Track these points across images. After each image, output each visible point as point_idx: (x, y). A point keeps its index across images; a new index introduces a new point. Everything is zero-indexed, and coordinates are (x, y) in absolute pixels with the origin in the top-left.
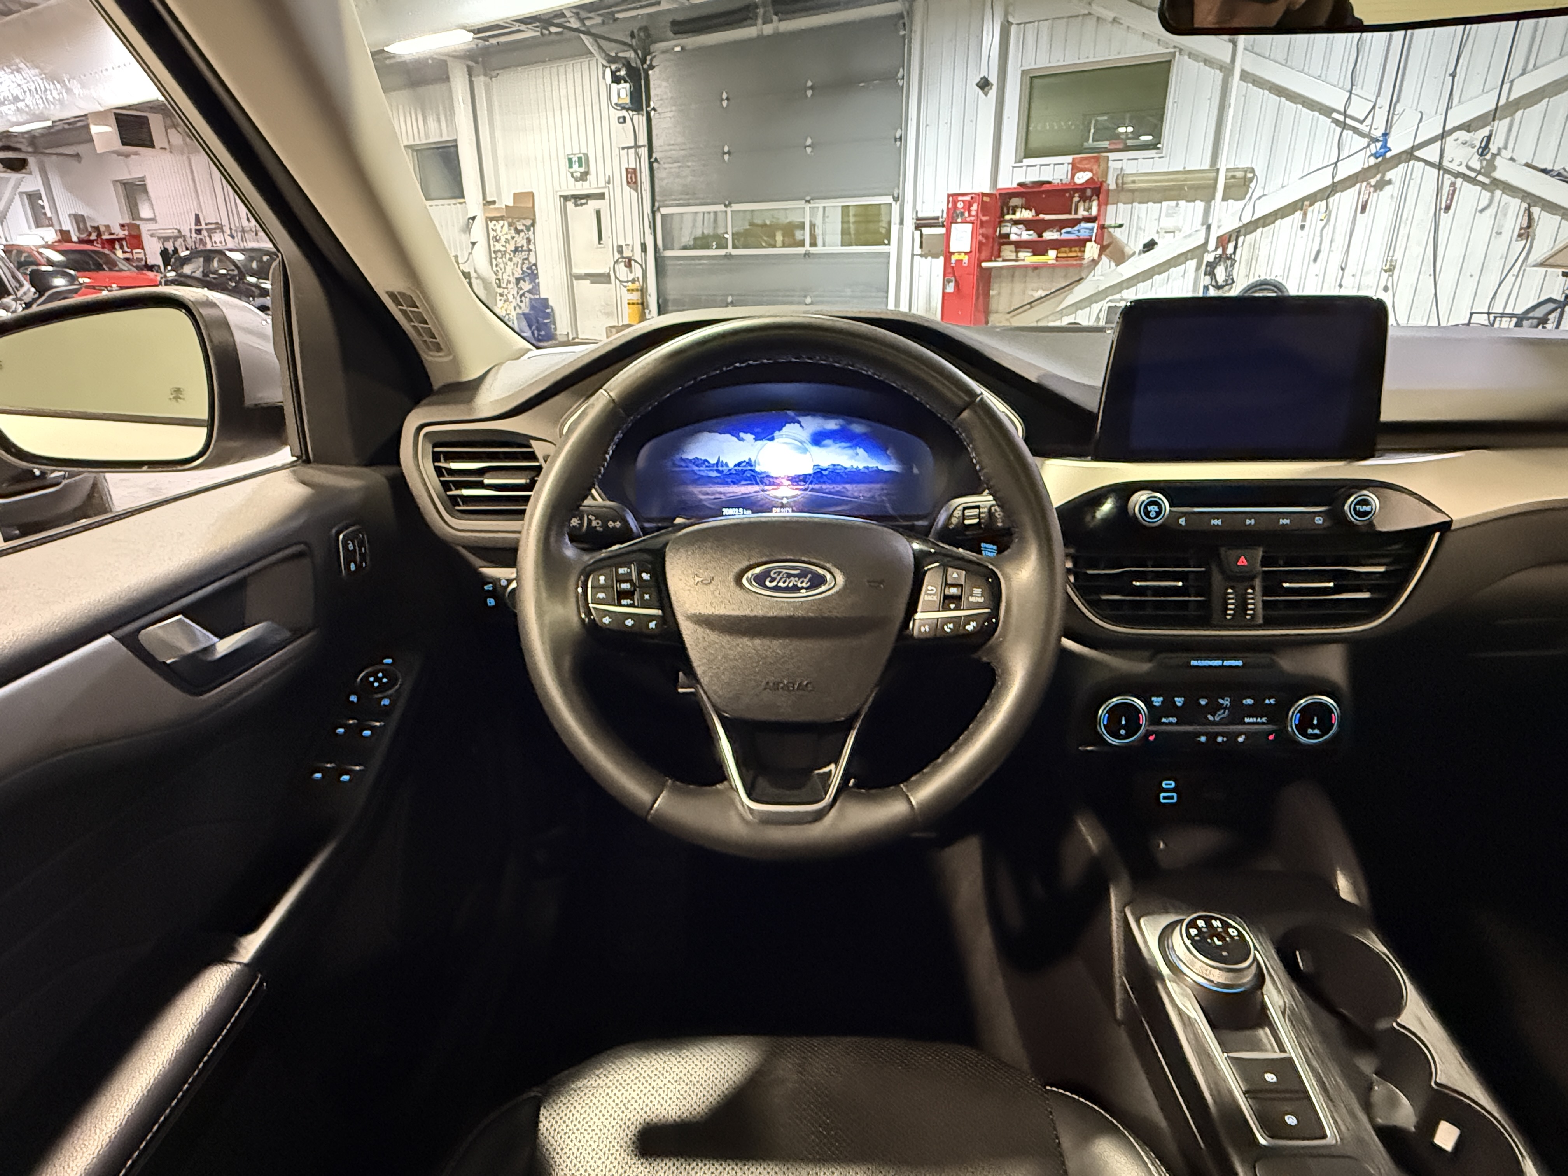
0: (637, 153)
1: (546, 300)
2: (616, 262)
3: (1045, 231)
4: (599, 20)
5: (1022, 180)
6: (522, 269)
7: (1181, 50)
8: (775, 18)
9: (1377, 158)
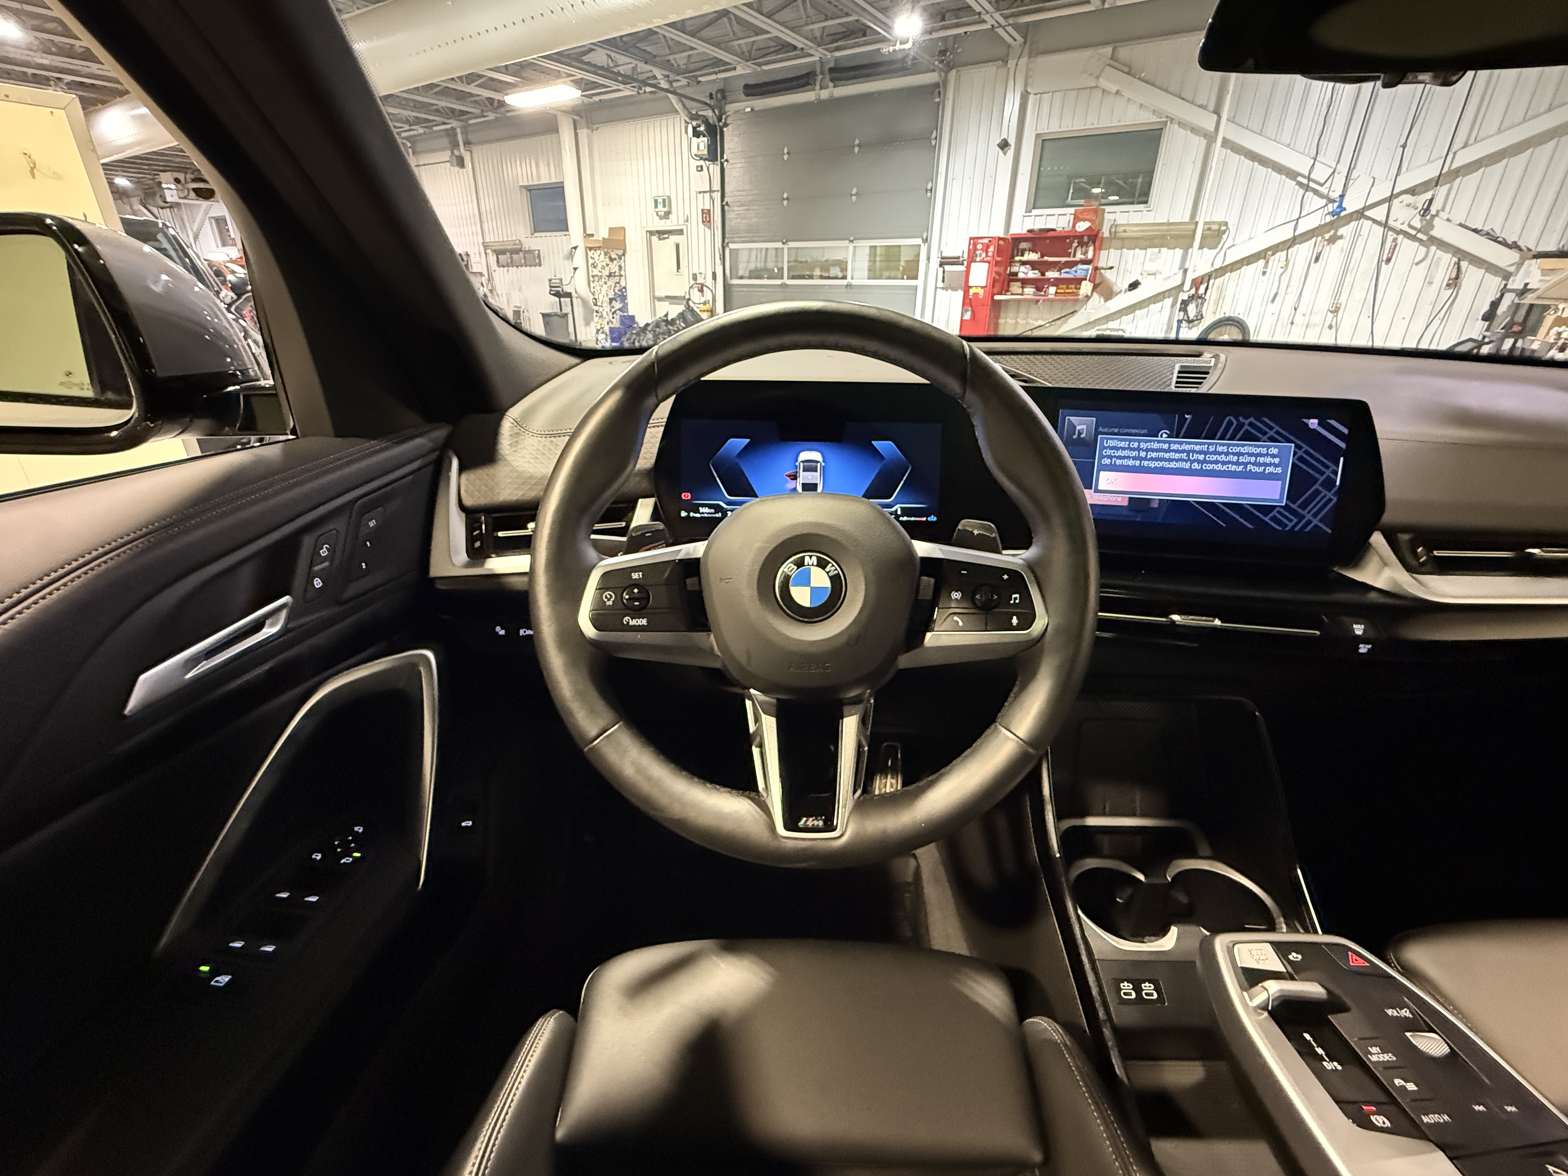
0: (710, 196)
1: (633, 317)
2: (691, 287)
3: (1047, 271)
4: (684, 82)
5: (1031, 227)
6: (614, 291)
7: (1172, 120)
8: (831, 84)
9: (1333, 216)
